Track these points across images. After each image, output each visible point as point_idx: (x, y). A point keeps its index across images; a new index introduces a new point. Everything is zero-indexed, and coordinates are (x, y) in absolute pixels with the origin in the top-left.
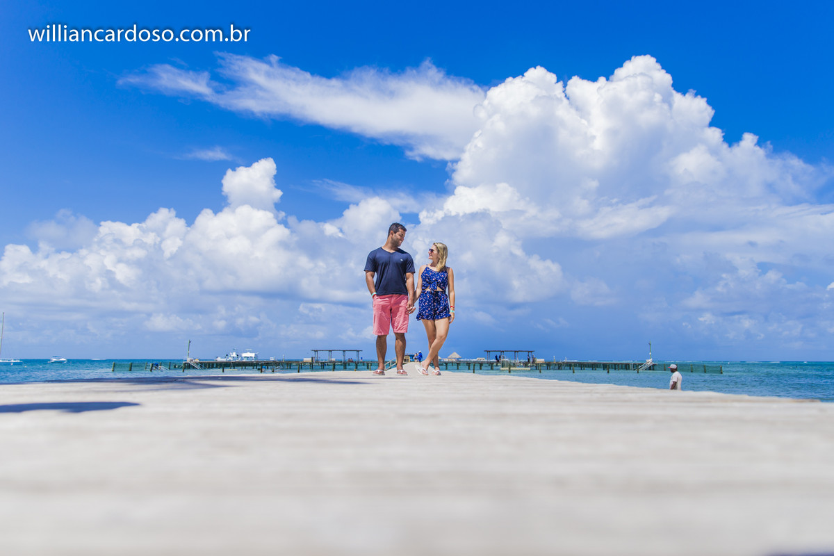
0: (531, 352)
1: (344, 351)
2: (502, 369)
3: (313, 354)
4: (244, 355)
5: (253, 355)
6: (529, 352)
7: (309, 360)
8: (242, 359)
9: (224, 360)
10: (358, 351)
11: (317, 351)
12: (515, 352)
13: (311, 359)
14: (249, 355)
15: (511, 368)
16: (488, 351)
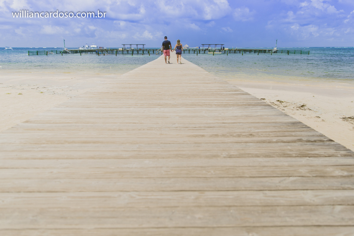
0: (223, 45)
1: (137, 45)
2: (209, 53)
3: (123, 46)
4: (92, 46)
5: (96, 46)
6: (222, 45)
7: (121, 49)
8: (91, 48)
9: (83, 49)
10: (143, 45)
11: (125, 45)
12: (215, 45)
13: (122, 49)
14: (94, 46)
15: (214, 53)
16: (203, 45)
